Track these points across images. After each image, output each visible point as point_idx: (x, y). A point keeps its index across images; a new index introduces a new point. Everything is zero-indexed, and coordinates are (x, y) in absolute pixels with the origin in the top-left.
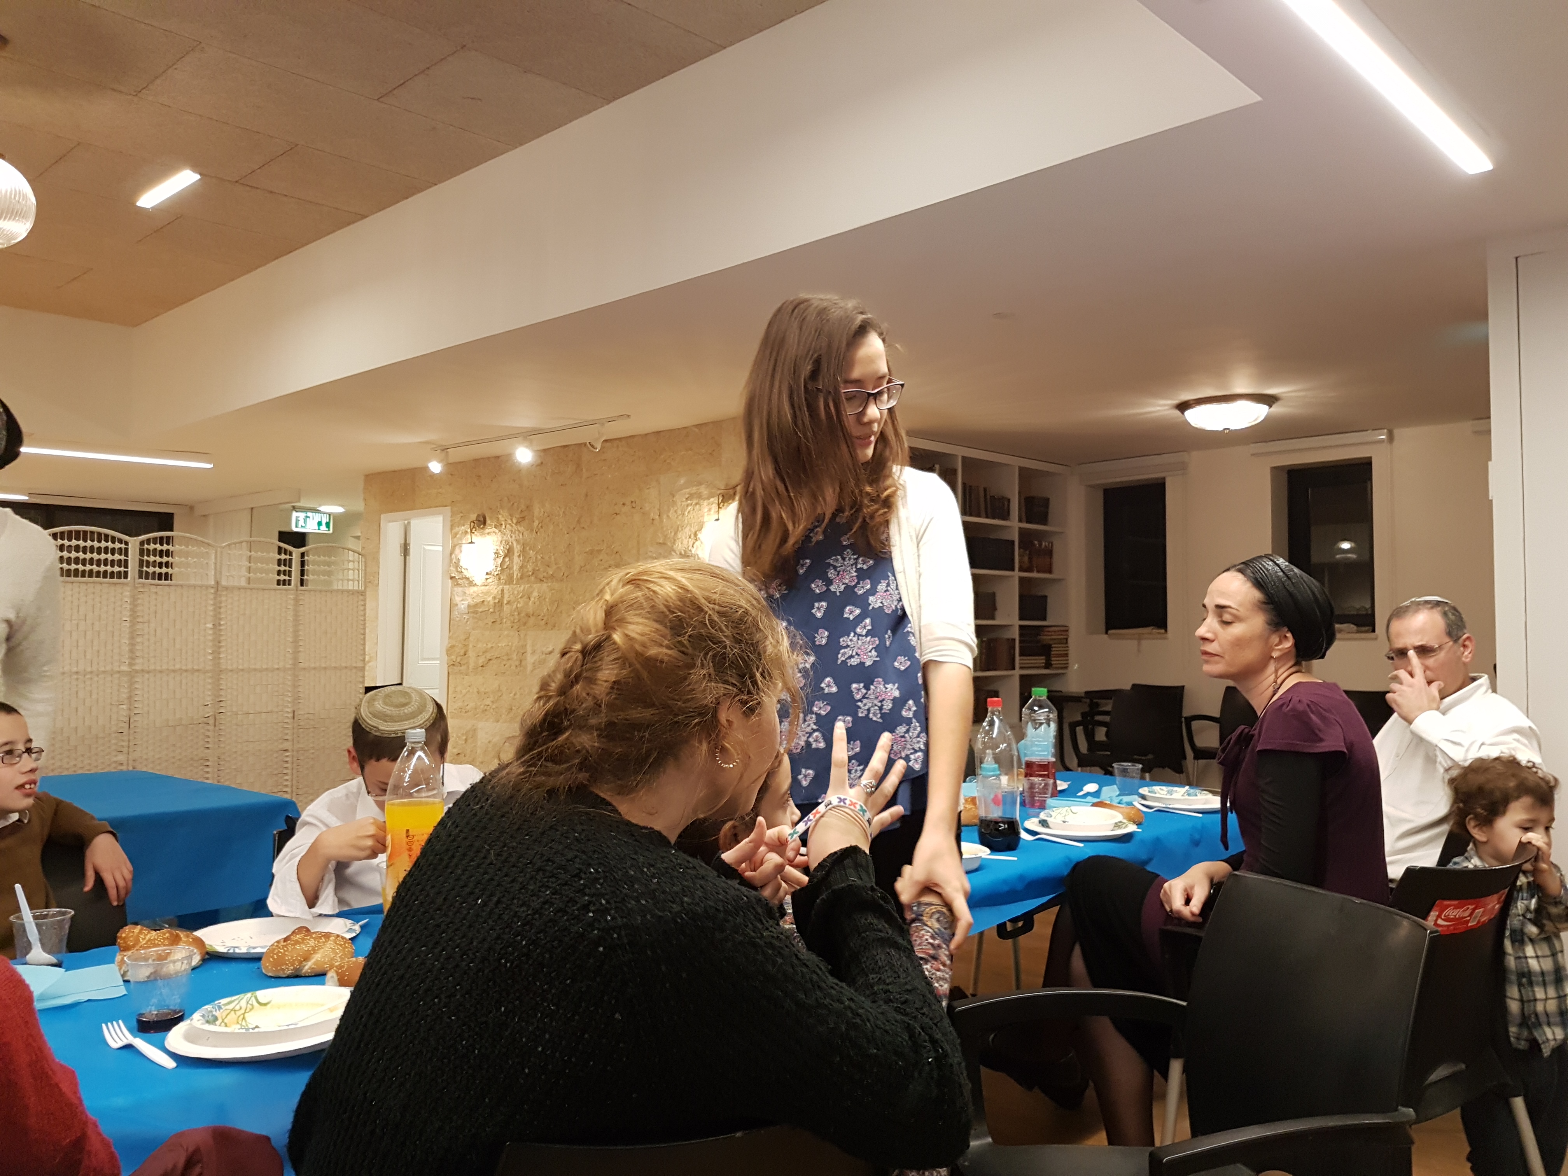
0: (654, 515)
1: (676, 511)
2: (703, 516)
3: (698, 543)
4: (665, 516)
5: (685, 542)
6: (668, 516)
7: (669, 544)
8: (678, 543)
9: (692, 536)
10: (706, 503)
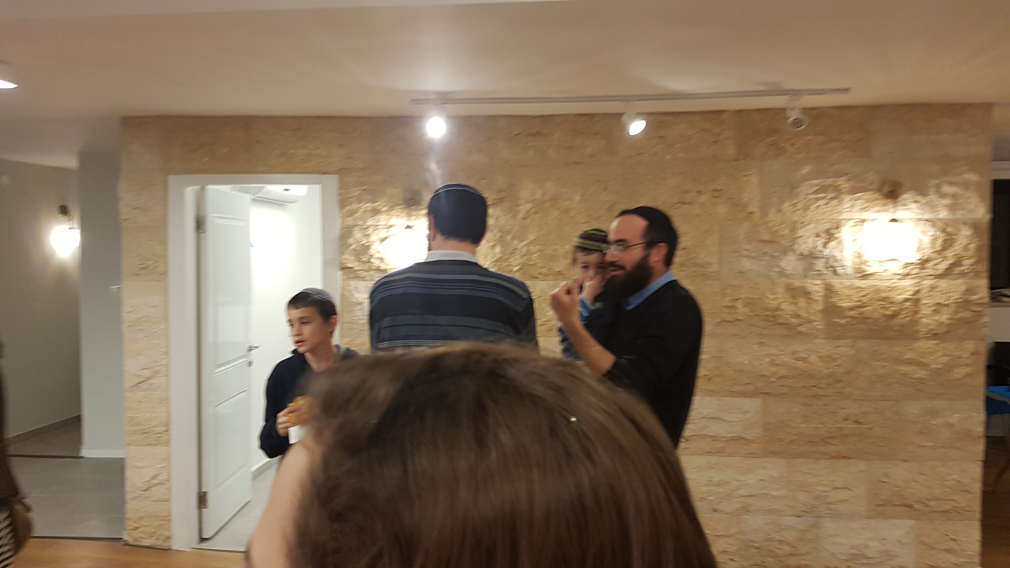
0: (754, 207)
1: (794, 205)
2: (840, 212)
3: (832, 244)
4: (773, 210)
5: (810, 241)
6: (779, 211)
7: (783, 242)
8: (800, 241)
9: (824, 235)
10: (848, 198)
